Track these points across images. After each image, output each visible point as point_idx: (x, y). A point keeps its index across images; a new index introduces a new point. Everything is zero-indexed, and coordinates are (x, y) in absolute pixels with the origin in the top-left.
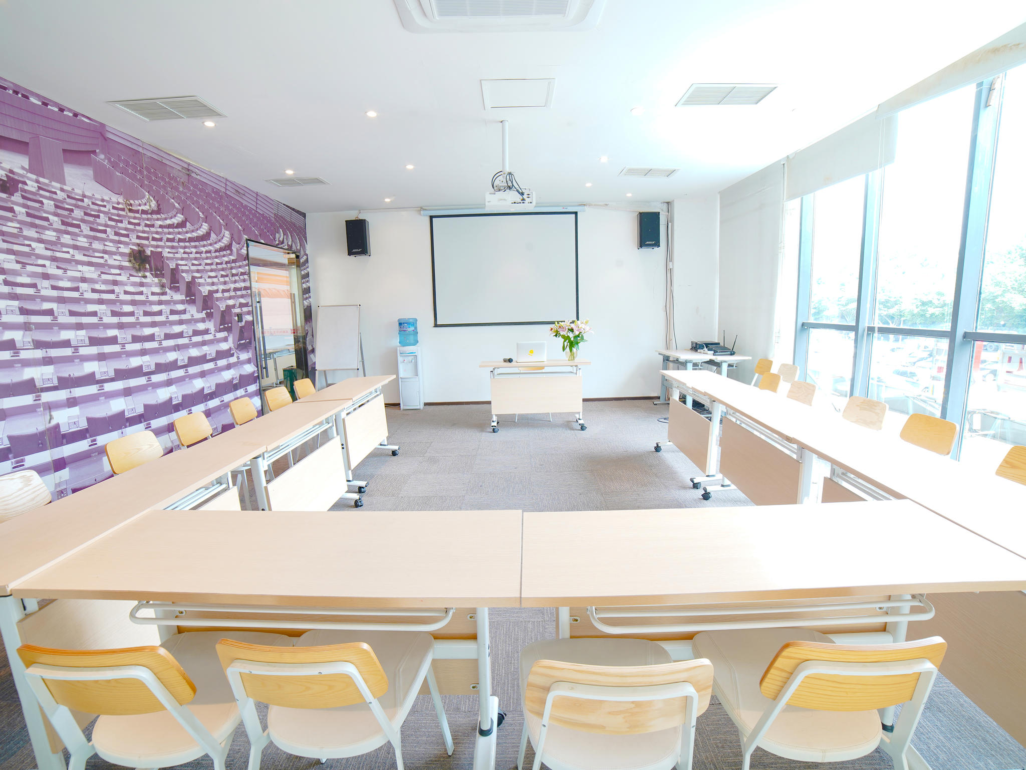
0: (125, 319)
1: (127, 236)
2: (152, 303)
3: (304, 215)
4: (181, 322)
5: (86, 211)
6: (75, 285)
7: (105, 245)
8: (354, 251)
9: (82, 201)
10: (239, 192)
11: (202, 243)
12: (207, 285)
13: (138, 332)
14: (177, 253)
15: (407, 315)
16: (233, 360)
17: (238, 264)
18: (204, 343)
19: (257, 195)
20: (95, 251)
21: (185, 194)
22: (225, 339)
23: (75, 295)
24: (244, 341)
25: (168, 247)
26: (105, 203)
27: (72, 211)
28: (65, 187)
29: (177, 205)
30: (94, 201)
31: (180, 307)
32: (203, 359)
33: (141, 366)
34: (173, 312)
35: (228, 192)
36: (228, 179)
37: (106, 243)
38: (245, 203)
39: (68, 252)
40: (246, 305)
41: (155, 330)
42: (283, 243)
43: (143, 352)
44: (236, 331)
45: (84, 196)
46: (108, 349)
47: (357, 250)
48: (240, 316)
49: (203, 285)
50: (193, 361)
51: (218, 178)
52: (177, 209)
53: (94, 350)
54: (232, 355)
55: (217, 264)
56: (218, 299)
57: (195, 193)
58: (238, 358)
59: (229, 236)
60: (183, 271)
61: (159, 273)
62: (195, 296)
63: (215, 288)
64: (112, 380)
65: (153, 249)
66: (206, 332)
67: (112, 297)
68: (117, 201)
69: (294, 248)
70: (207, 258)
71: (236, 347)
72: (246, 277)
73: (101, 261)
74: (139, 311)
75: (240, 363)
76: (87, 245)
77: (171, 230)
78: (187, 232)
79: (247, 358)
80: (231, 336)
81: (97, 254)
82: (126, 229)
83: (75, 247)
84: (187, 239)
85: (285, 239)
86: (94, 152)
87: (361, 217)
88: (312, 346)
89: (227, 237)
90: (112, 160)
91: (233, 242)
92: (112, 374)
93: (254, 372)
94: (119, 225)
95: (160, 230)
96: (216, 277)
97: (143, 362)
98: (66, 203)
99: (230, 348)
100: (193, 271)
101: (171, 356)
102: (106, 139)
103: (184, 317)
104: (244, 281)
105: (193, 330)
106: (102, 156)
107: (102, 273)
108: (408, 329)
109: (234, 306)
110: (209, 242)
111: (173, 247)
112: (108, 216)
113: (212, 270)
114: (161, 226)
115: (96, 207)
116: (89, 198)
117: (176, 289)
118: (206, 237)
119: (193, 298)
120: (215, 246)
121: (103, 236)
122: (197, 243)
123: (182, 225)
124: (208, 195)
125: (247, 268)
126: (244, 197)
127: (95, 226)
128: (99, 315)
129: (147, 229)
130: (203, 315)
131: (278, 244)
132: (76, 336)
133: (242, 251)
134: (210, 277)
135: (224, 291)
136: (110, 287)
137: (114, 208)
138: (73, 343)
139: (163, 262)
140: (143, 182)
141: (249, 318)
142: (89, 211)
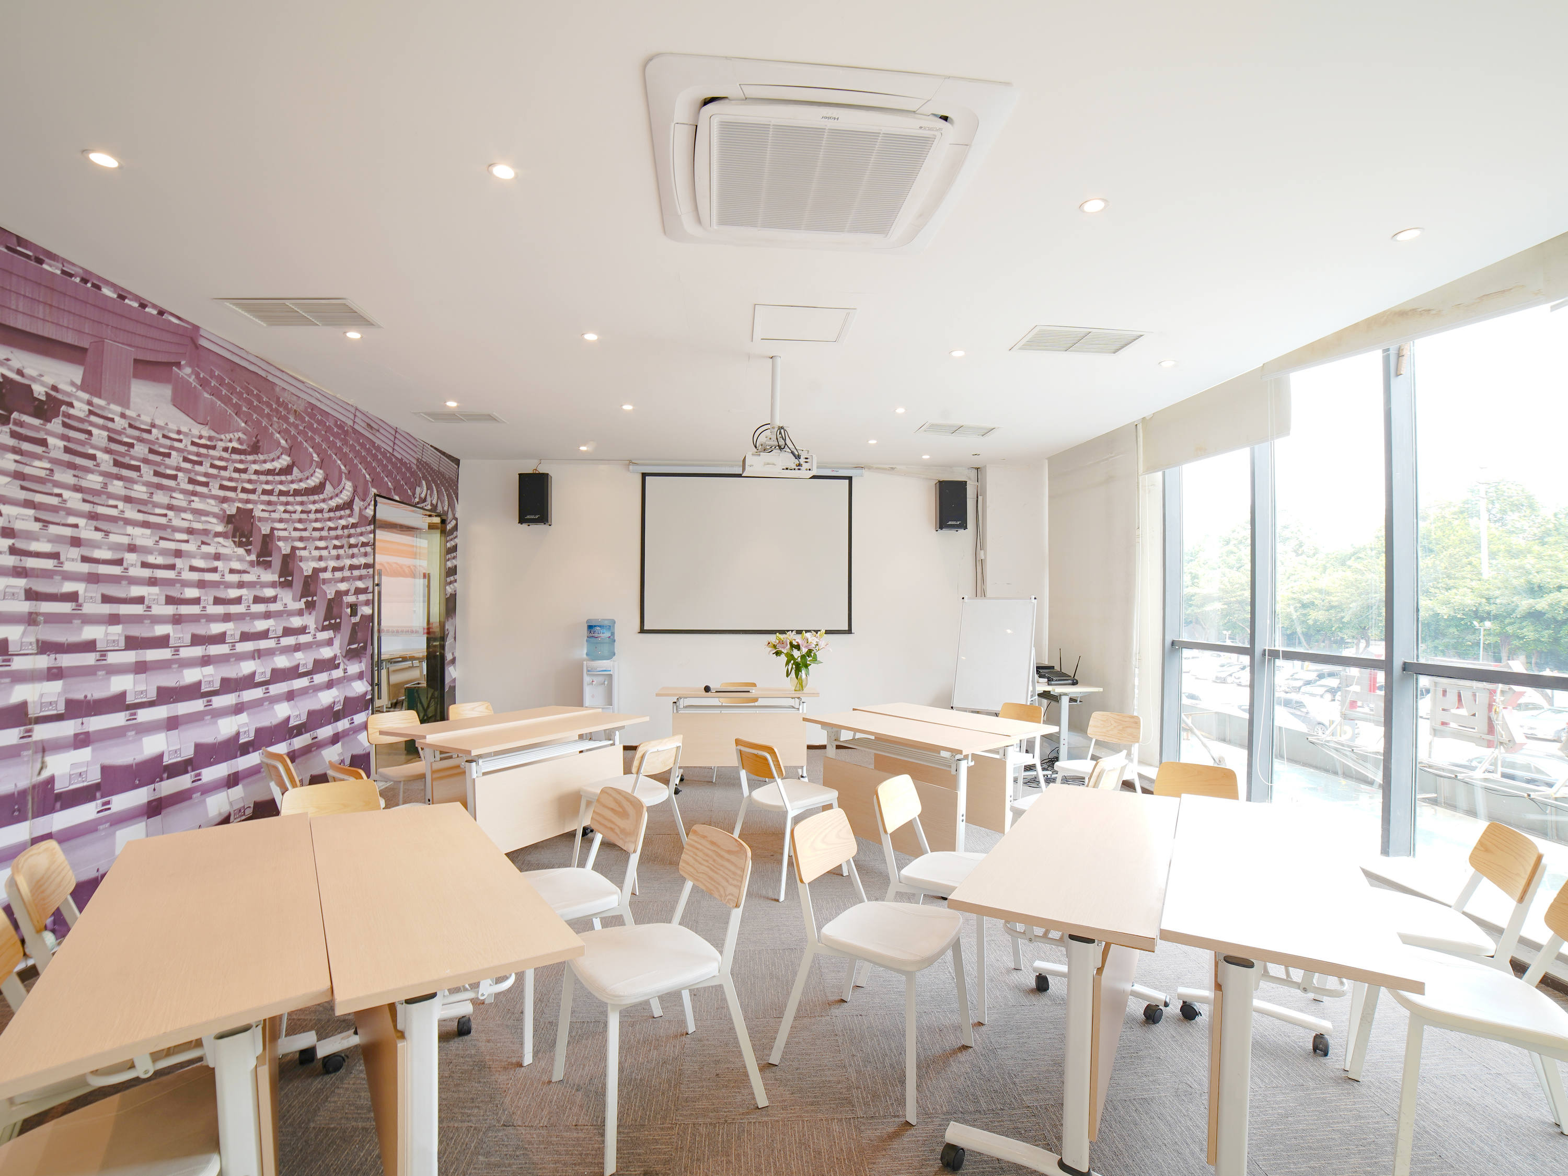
0: (185, 610)
1: (206, 484)
2: (228, 585)
3: (457, 462)
4: (267, 615)
5: (152, 447)
6: (117, 556)
7: (171, 497)
8: (528, 517)
9: (149, 432)
10: (372, 428)
11: (312, 498)
12: (312, 561)
13: (201, 629)
14: (274, 511)
15: (599, 614)
16: (337, 674)
17: (359, 530)
18: (297, 648)
19: (396, 432)
20: (156, 505)
21: (296, 427)
22: (330, 642)
23: (116, 570)
24: (355, 646)
25: (263, 503)
26: (181, 437)
27: (131, 446)
28: (128, 413)
29: (283, 442)
30: (166, 433)
31: (269, 592)
32: (293, 673)
33: (200, 683)
34: (257, 600)
35: (356, 427)
36: (359, 407)
37: (174, 495)
38: (378, 442)
39: (116, 507)
40: (364, 591)
41: (228, 627)
42: (425, 500)
43: (206, 661)
44: (346, 631)
45: (153, 425)
46: (152, 655)
47: (532, 517)
48: (354, 608)
49: (307, 559)
50: (279, 675)
51: (345, 405)
52: (282, 447)
53: (131, 657)
54: (337, 667)
55: (330, 529)
56: (325, 581)
57: (310, 426)
58: (345, 671)
59: (351, 489)
60: (280, 539)
61: (244, 540)
62: (292, 575)
63: (322, 564)
64: (151, 704)
65: (240, 505)
66: (303, 630)
67: (170, 574)
68: (198, 434)
69: (440, 509)
70: (316, 520)
71: (344, 655)
72: (369, 549)
73: (163, 520)
74: (207, 596)
75: (347, 679)
76: (145, 496)
77: (270, 478)
78: (292, 482)
79: (359, 671)
80: (339, 636)
81: (158, 511)
82: (206, 475)
83: (128, 500)
84: (292, 492)
85: (428, 496)
86: (178, 365)
87: (542, 470)
88: (453, 654)
89: (348, 491)
90: (201, 376)
91: (356, 498)
92: (152, 695)
93: (366, 693)
94: (197, 468)
95: (254, 477)
96: (326, 548)
97: (204, 676)
98: (125, 434)
99: (335, 656)
100: (294, 539)
101: (247, 667)
102: (197, 347)
103: (273, 607)
104: (366, 554)
105: (284, 627)
106: (188, 370)
107: (161, 538)
108: (601, 635)
109: (346, 593)
110: (322, 496)
111: (269, 503)
112: (182, 455)
113: (321, 539)
114: (256, 472)
115: (168, 442)
116: (160, 428)
117: (267, 565)
118: (318, 489)
119: (290, 578)
120: (330, 502)
121: (171, 483)
122: (304, 498)
123: (287, 471)
124: (329, 429)
125: (372, 536)
126: (378, 434)
127: (161, 469)
128: (146, 602)
129: (236, 475)
130: (301, 605)
131: (418, 503)
132: (107, 634)
133: (368, 510)
134: (317, 548)
135: (335, 569)
136: (170, 561)
137: (193, 443)
138: (100, 646)
139: (252, 524)
140: (240, 407)
141: (367, 610)
142: (156, 448)
